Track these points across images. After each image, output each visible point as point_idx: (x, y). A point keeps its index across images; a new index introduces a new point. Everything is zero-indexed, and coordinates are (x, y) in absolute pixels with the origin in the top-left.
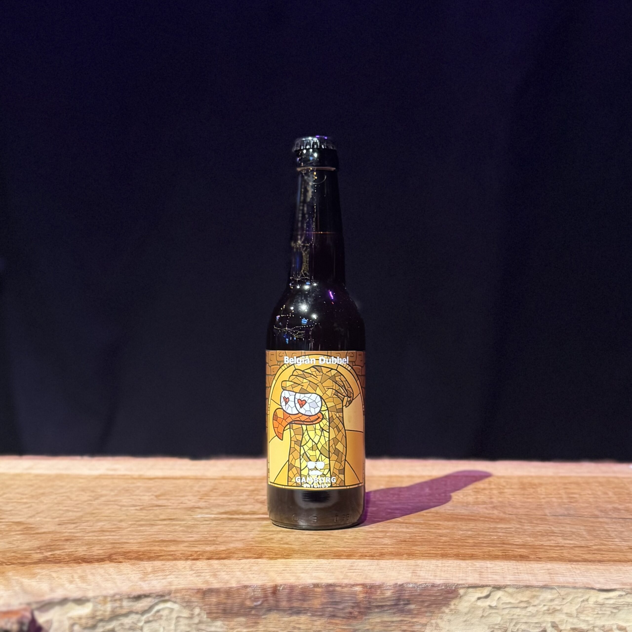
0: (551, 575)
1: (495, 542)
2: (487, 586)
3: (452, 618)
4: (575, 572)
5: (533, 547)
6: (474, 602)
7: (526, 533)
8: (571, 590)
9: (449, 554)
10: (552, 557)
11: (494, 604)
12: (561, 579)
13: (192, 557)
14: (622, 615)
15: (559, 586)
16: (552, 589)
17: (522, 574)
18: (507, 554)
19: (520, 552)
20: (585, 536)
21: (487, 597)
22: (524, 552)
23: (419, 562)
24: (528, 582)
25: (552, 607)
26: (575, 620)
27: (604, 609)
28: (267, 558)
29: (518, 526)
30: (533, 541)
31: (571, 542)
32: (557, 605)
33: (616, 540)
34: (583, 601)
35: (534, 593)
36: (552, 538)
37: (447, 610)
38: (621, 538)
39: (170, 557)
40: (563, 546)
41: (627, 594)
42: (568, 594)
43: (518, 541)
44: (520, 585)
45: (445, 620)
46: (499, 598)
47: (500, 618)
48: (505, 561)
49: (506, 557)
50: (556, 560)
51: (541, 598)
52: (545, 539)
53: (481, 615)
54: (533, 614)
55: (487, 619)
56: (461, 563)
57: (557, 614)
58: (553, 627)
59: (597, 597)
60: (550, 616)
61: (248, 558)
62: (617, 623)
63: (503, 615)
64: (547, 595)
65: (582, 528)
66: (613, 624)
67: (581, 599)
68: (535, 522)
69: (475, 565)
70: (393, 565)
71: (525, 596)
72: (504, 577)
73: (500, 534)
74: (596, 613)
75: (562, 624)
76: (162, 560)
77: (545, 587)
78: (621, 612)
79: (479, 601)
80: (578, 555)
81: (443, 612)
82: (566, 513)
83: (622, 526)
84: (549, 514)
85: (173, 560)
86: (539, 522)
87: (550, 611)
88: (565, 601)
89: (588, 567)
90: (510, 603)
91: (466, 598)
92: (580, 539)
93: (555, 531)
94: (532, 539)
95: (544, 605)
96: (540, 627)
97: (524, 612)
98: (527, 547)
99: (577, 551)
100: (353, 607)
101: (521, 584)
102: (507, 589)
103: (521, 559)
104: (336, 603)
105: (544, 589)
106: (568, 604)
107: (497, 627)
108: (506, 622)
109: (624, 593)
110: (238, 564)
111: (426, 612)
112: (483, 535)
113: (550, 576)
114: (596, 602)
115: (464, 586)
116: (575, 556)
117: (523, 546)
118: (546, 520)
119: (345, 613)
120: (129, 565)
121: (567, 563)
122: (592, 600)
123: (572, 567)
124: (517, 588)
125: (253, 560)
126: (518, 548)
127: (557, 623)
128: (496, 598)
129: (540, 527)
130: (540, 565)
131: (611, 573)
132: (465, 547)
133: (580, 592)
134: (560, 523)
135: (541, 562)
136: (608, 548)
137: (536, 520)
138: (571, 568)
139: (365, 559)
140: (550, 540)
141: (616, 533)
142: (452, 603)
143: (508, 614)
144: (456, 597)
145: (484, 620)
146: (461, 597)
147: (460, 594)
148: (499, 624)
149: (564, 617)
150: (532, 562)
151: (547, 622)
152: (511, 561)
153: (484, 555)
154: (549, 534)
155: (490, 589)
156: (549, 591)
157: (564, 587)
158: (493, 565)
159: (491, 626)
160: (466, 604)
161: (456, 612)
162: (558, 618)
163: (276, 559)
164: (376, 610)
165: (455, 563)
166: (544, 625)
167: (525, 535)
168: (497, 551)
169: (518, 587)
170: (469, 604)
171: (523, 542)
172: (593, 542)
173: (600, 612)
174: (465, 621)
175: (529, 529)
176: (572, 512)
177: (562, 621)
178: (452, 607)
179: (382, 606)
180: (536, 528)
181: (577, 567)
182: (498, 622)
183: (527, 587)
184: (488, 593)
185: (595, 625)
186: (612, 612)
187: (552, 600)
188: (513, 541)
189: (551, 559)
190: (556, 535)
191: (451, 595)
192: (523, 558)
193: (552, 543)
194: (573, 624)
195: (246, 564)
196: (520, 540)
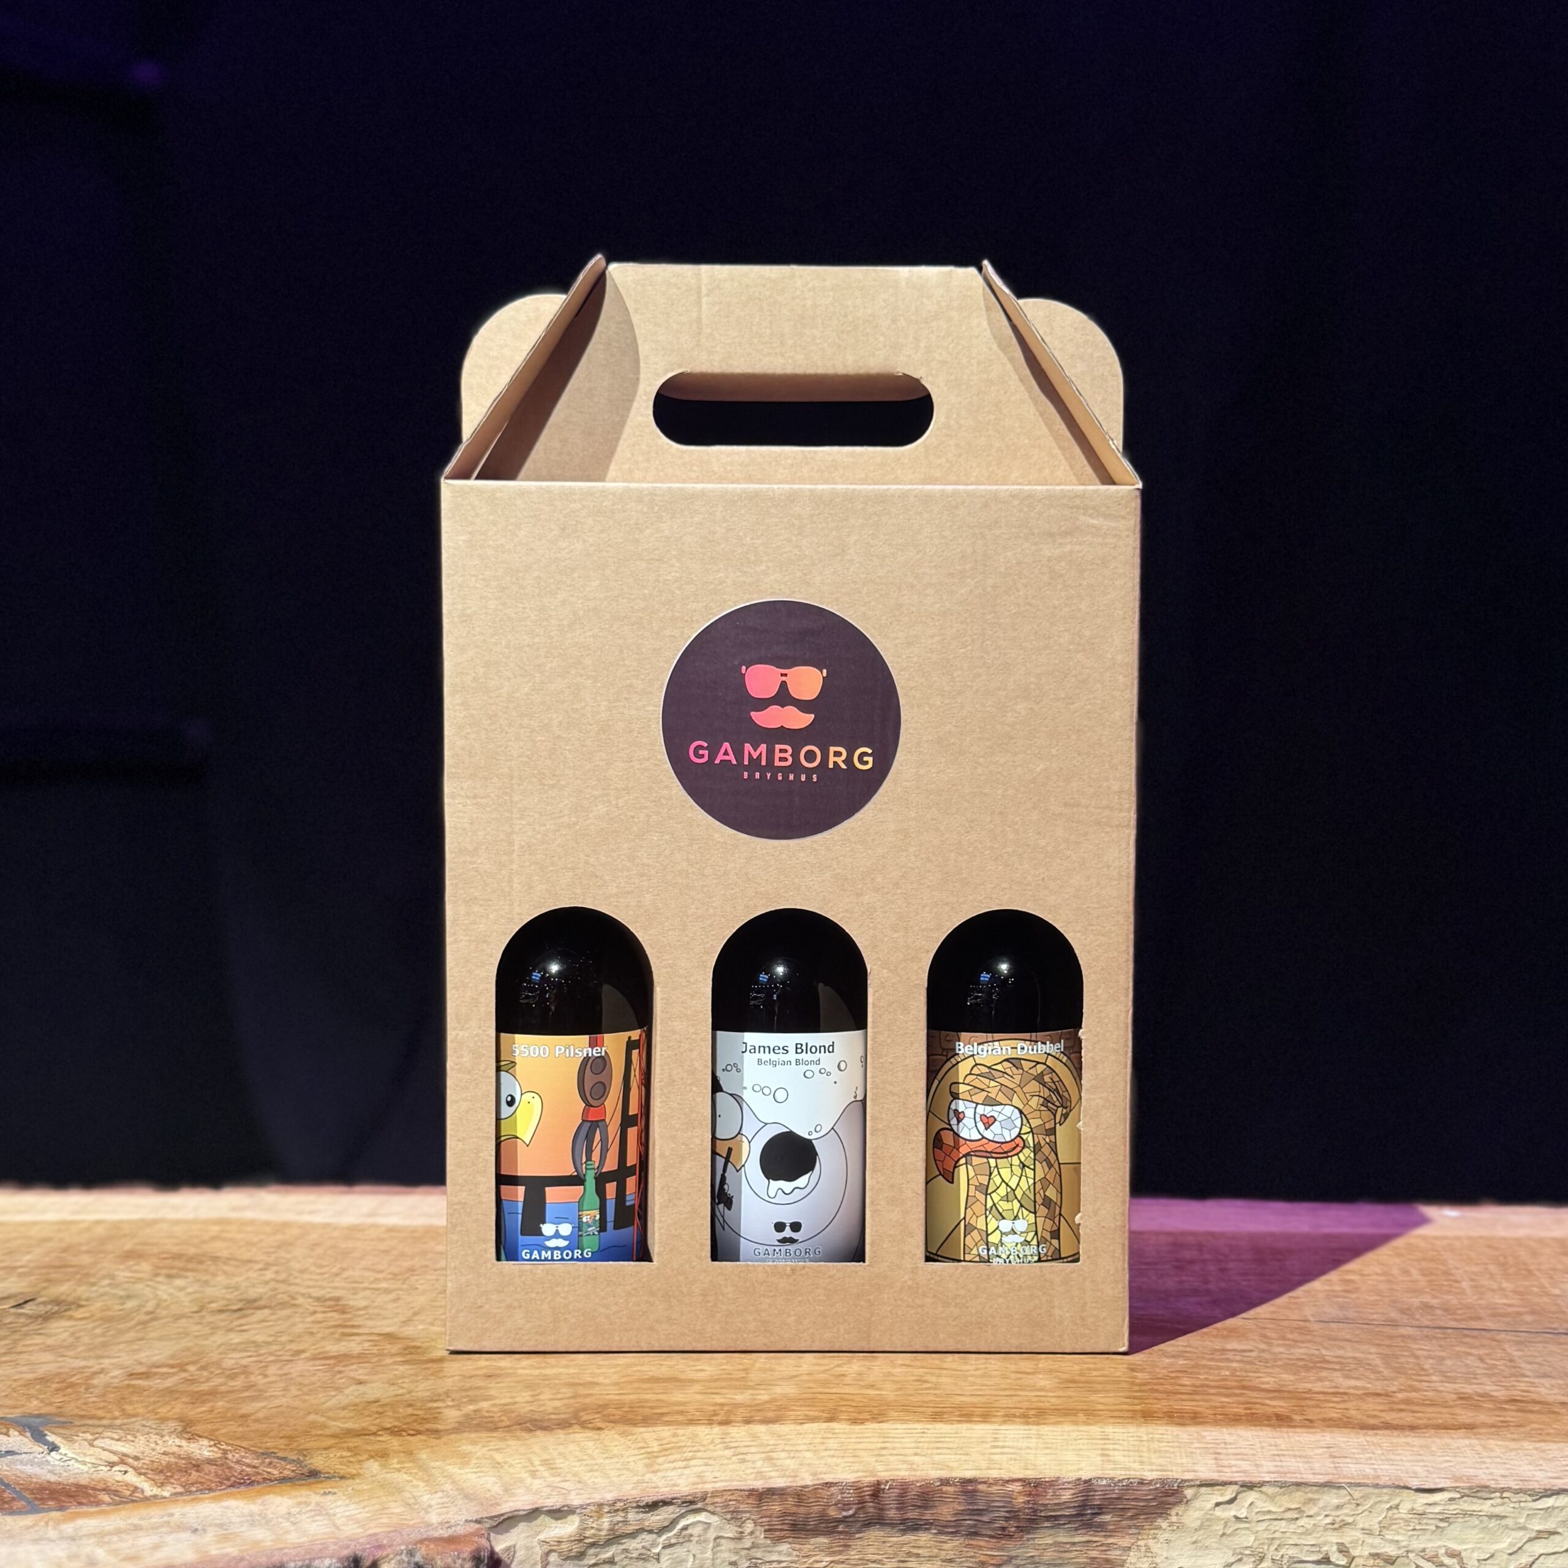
0: (1336, 1460)
1: (1229, 1383)
2: (1231, 1483)
3: (1173, 1537)
4: (1374, 1453)
5: (1296, 1396)
6: (1210, 1510)
7: (1279, 1363)
8: (1370, 1490)
9: (1155, 1412)
10: (1330, 1419)
11: (1242, 1514)
12: (1352, 1470)
13: (719, 1418)
14: (1455, 1530)
15: (1351, 1483)
16: (1340, 1488)
17: (1287, 1458)
18: (1253, 1411)
19: (1274, 1407)
20: (1381, 1369)
21: (1231, 1501)
22: (1281, 1407)
23: (1109, 1429)
24: (1298, 1476)
25: (1338, 1520)
26: (1377, 1541)
27: (1425, 1521)
28: (849, 1420)
29: (1263, 1346)
30: (1292, 1381)
31: (1359, 1383)
32: (1348, 1515)
33: (1434, 1378)
34: (1391, 1508)
35: (1310, 1495)
36: (1324, 1374)
37: (1164, 1525)
38: (1442, 1373)
39: (681, 1418)
40: (1345, 1394)
41: (1462, 1497)
42: (1365, 1497)
43: (1268, 1381)
44: (1286, 1482)
45: (1161, 1540)
46: (1252, 1504)
47: (1252, 1538)
48: (1253, 1428)
49: (1254, 1419)
50: (1338, 1426)
51: (1321, 1504)
52: (1312, 1375)
53: (1221, 1533)
54: (1307, 1530)
55: (1230, 1539)
56: (1180, 1433)
57: (1346, 1529)
58: (1341, 1551)
59: (1414, 1501)
60: (1335, 1533)
61: (813, 1420)
62: (1446, 1544)
63: (1257, 1532)
64: (1332, 1498)
65: (1373, 1350)
66: (1439, 1547)
67: (1388, 1506)
68: (1290, 1336)
69: (1204, 1437)
70: (1065, 1437)
71: (1296, 1499)
72: (1257, 1465)
73: (1235, 1365)
74: (1411, 1528)
75: (1355, 1548)
76: (668, 1423)
77: (1328, 1485)
78: (1452, 1527)
79: (1217, 1508)
80: (1375, 1413)
81: (1159, 1528)
82: (1341, 1314)
83: (1441, 1346)
84: (1311, 1319)
85: (687, 1424)
86: (1295, 1336)
87: (1336, 1526)
88: (1361, 1509)
89: (1395, 1440)
90: (1269, 1512)
91: (1197, 1504)
92: (1372, 1376)
93: (1328, 1358)
94: (1292, 1378)
95: (1326, 1516)
96: (1319, 1551)
97: (1292, 1527)
98: (1285, 1395)
99: (1372, 1405)
100: (1007, 1519)
101: (1289, 1479)
102: (1264, 1489)
103: (1280, 1423)
104: (980, 1512)
105: (1326, 1489)
106: (1366, 1513)
107: (1248, 1552)
108: (1263, 1544)
109: (1458, 1496)
110: (800, 1434)
111: (1130, 1527)
112: (1205, 1366)
113: (1333, 1462)
114: (1413, 1509)
115: (1192, 1483)
116: (1368, 1416)
117: (1278, 1392)
118: (1309, 1332)
119: (994, 1529)
120: (616, 1436)
121: (1359, 1433)
122: (1405, 1508)
123: (1367, 1441)
124: (1281, 1487)
125: (825, 1425)
126: (1271, 1399)
127: (1348, 1545)
128: (1247, 1504)
129: (1300, 1347)
130: (1313, 1438)
131: (1433, 1454)
132: (1179, 1396)
133: (1385, 1494)
134: (1335, 1340)
135: (1313, 1430)
136: (1423, 1397)
137: (1292, 1332)
138: (1365, 1443)
139: (1014, 1422)
140: (1321, 1380)
141: (1431, 1361)
142: (1173, 1512)
143: (1266, 1530)
144: (1181, 1502)
145: (1225, 1540)
146: (1187, 1501)
147: (1186, 1497)
148: (1251, 1547)
149: (1358, 1534)
150: (1298, 1430)
151: (1332, 1543)
152: (1263, 1428)
153: (1215, 1414)
154: (1318, 1364)
155: (1236, 1488)
156: (1334, 1491)
157: (1359, 1485)
158: (1235, 1438)
159: (1238, 1551)
160: (1197, 1514)
161: (1180, 1527)
162: (1348, 1537)
163: (862, 1422)
164: (1046, 1524)
165: (1169, 1432)
166: (1325, 1548)
167: (1278, 1366)
168: (1235, 1405)
169: (1283, 1485)
170: (1202, 1513)
171: (1275, 1382)
172: (1396, 1383)
173: (1418, 1527)
174: (1194, 1543)
175: (1282, 1353)
176: (1351, 1314)
177: (1355, 1542)
178: (1174, 1519)
179: (1056, 1518)
180: (1293, 1351)
181: (1375, 1440)
182: (1250, 1545)
183: (1298, 1484)
184: (1234, 1495)
185: (1410, 1548)
186: (1437, 1527)
187: (1339, 1507)
188: (1258, 1380)
189: (1331, 1424)
190: (1331, 1366)
191: (1171, 1499)
192: (1281, 1420)
193: (1325, 1386)
194: (1372, 1546)
195: (814, 1434)
196: (1271, 1380)
